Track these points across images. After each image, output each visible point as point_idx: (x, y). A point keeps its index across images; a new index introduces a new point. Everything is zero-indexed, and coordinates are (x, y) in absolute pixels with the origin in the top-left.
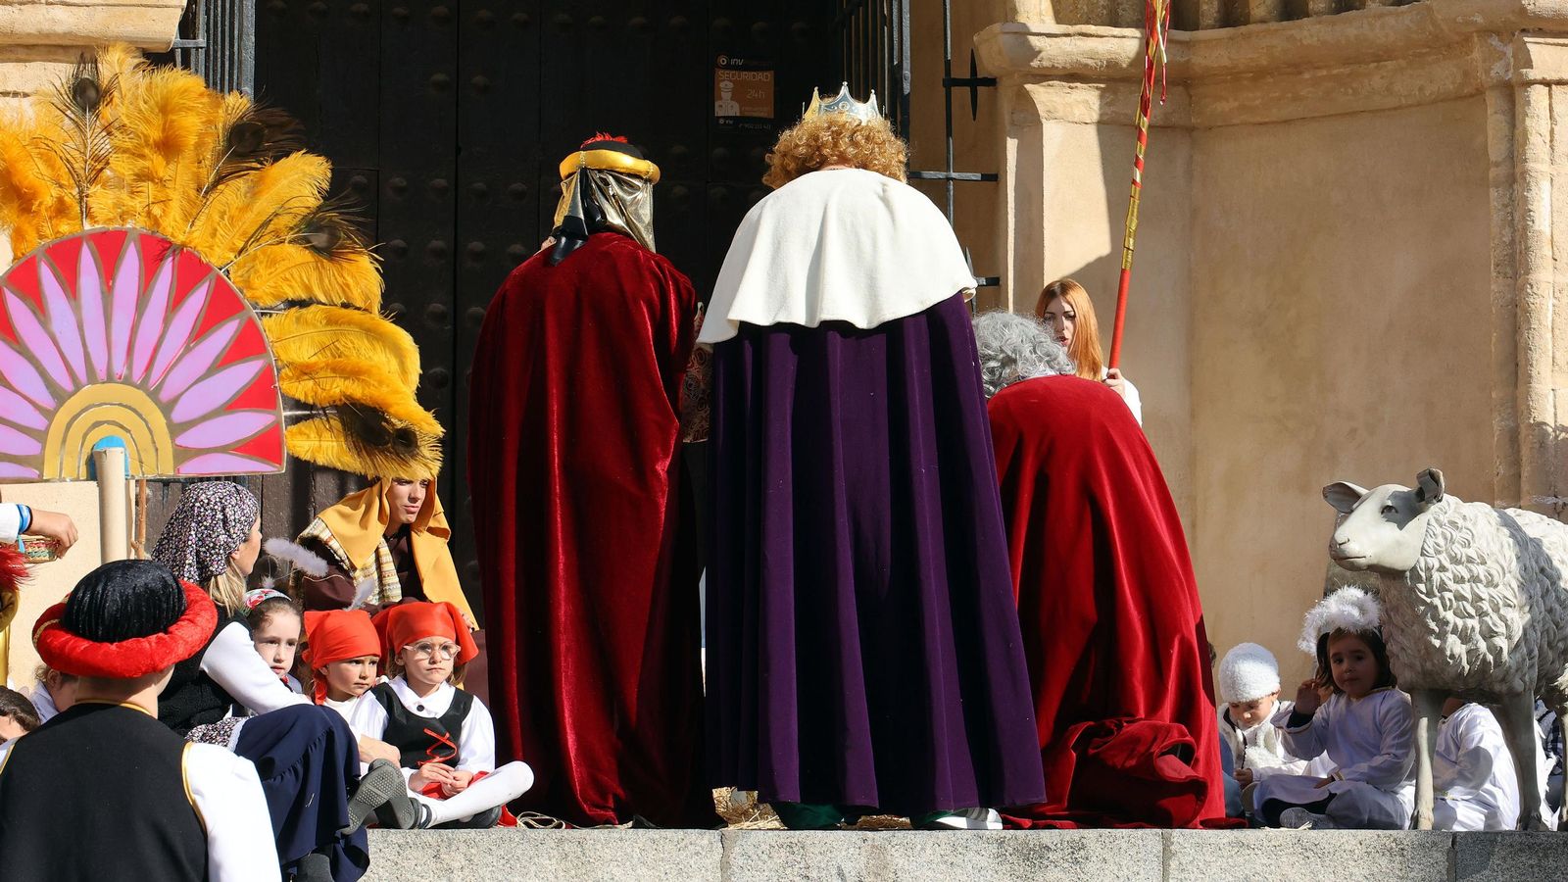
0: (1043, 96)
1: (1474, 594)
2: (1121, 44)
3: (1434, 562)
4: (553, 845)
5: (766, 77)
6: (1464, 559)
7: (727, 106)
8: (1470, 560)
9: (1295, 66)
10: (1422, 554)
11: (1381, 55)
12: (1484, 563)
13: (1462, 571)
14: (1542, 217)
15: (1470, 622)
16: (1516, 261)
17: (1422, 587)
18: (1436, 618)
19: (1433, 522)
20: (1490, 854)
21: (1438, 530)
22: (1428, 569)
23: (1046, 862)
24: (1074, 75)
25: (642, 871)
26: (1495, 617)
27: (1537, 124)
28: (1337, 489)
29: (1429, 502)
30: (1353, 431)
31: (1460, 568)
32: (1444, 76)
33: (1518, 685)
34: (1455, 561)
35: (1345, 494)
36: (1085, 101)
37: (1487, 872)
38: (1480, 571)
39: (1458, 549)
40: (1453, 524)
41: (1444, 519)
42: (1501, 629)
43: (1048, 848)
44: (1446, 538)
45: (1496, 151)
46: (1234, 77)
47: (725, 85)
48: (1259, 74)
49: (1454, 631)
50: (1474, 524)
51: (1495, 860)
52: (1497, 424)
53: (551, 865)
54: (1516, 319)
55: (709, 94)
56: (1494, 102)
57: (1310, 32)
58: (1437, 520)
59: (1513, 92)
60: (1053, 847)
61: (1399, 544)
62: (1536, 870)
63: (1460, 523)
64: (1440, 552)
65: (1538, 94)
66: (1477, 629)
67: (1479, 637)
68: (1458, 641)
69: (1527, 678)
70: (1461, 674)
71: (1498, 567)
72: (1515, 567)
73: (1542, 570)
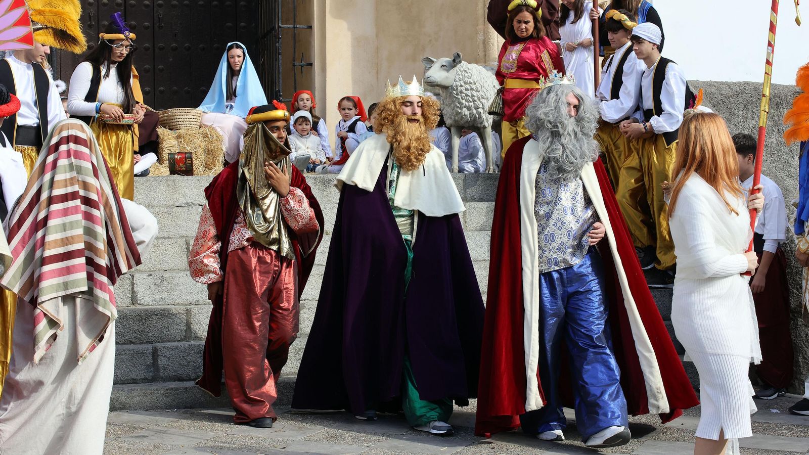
1: (471, 94)
3: (459, 84)
4: (164, 182)
6: (469, 82)
8: (471, 83)
10: (455, 81)
12: (475, 84)
13: (468, 86)
15: (470, 104)
17: (455, 92)
18: (459, 103)
19: (458, 70)
20: (478, 180)
21: (460, 73)
22: (457, 86)
23: (330, 185)
25: (195, 190)
26: (479, 102)
28: (426, 59)
29: (457, 64)
30: (430, 41)
31: (467, 86)
33: (486, 124)
34: (465, 83)
35: (429, 61)
37: (476, 186)
38: (474, 86)
39: (466, 79)
40: (465, 71)
41: (462, 69)
42: (482, 106)
43: (331, 181)
44: (462, 76)
49: (465, 107)
50: (472, 71)
51: (479, 182)
53: (164, 189)
58: (460, 70)
60: (332, 180)
61: (447, 77)
62: (492, 185)
63: (467, 70)
64: (461, 80)
66: (473, 106)
67: (473, 109)
68: (467, 110)
69: (489, 122)
70: (467, 121)
71: (479, 85)
72: (486, 85)
73: (494, 86)
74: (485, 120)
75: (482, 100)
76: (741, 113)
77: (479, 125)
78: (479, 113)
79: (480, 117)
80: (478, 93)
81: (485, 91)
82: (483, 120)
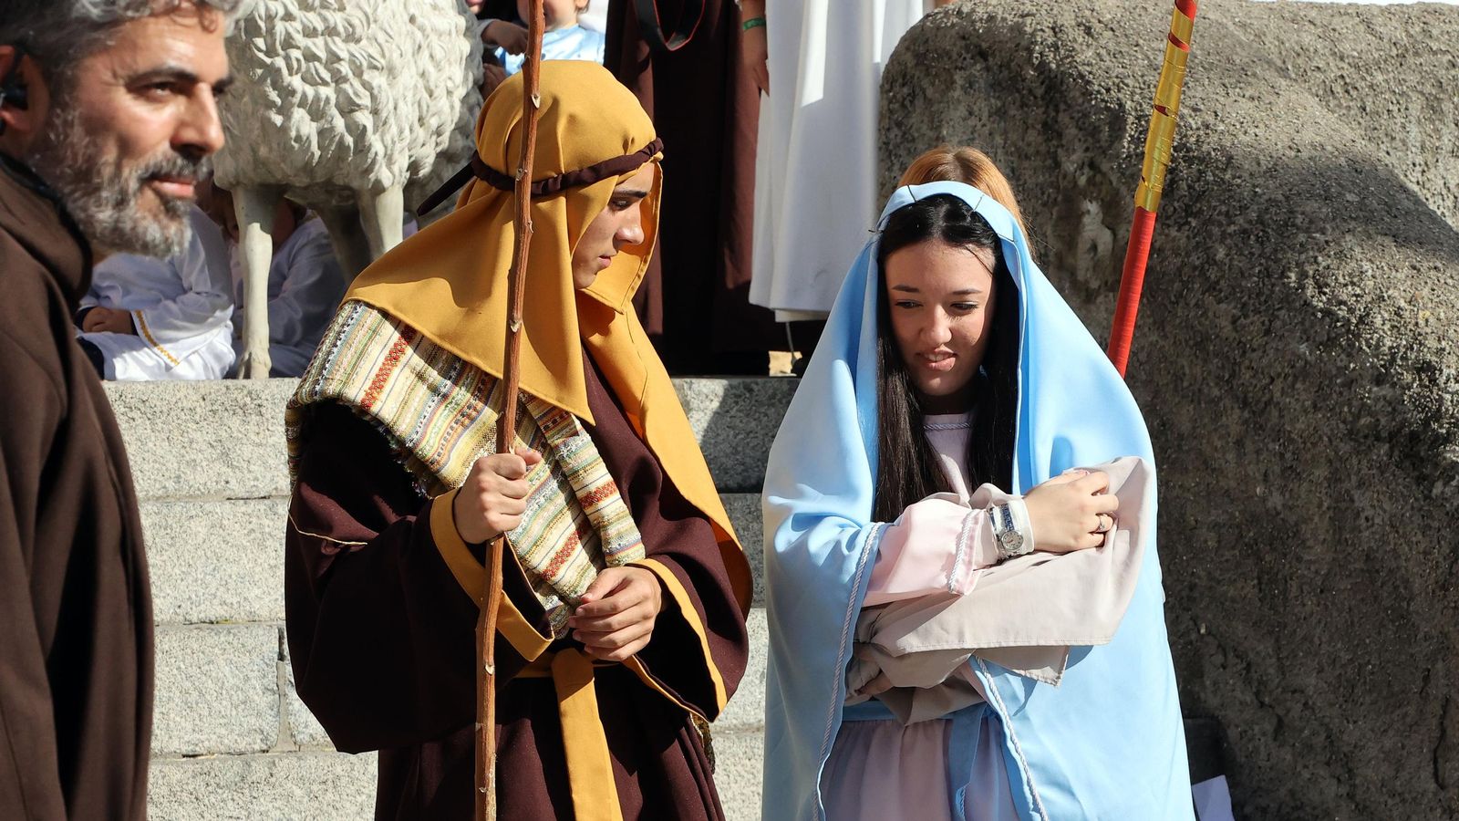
1: (329, 51)
3: (277, 8)
12: (343, 8)
13: (314, 19)
15: (324, 92)
18: (278, 85)
22: (270, 18)
26: (357, 84)
31: (312, 15)
33: (386, 177)
34: (304, 5)
38: (337, 19)
42: (367, 101)
49: (303, 104)
66: (333, 101)
67: (334, 112)
68: (307, 117)
69: (396, 168)
70: (308, 163)
71: (361, 15)
72: (382, 13)
73: (412, 20)
74: (380, 157)
75: (377, 80)
76: (1414, 130)
77: (355, 184)
78: (360, 133)
79: (362, 148)
80: (352, 47)
81: (381, 37)
82: (374, 162)
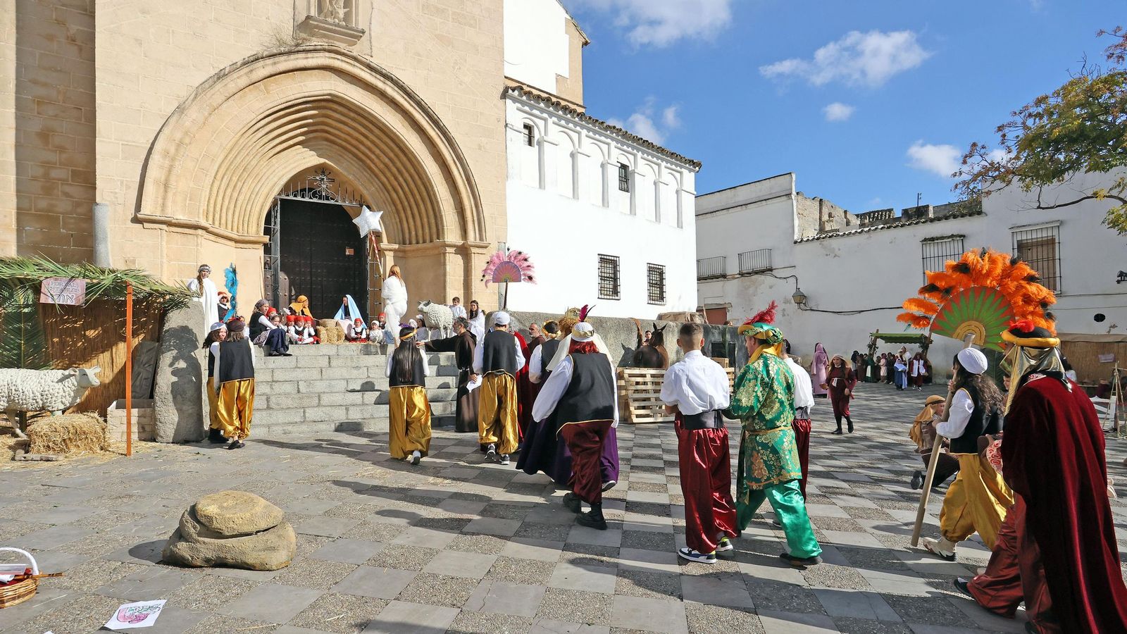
0: (386, 253)
2: (396, 246)
5: (353, 250)
7: (347, 253)
9: (418, 250)
10: (429, 310)
11: (428, 249)
14: (448, 270)
16: (445, 275)
17: (429, 314)
18: (430, 318)
22: (429, 312)
24: (390, 250)
26: (438, 318)
27: (447, 258)
29: (429, 304)
32: (436, 252)
36: (391, 254)
42: (439, 320)
45: (442, 261)
46: (410, 251)
47: (347, 250)
48: (413, 251)
52: (443, 295)
54: (445, 281)
55: (345, 252)
56: (442, 255)
57: (420, 245)
59: (444, 254)
64: (431, 310)
65: (447, 254)
66: (436, 320)
70: (434, 325)
71: (438, 312)
72: (441, 312)
77: (438, 327)
79: (439, 324)
80: (437, 315)
